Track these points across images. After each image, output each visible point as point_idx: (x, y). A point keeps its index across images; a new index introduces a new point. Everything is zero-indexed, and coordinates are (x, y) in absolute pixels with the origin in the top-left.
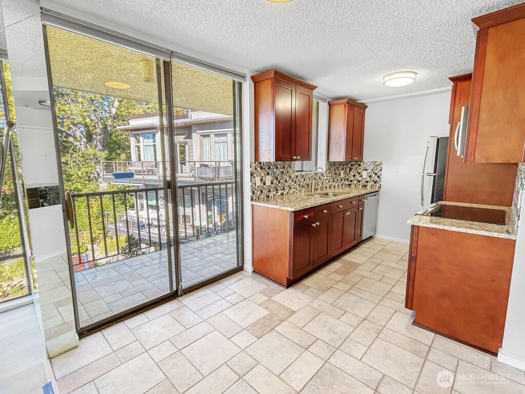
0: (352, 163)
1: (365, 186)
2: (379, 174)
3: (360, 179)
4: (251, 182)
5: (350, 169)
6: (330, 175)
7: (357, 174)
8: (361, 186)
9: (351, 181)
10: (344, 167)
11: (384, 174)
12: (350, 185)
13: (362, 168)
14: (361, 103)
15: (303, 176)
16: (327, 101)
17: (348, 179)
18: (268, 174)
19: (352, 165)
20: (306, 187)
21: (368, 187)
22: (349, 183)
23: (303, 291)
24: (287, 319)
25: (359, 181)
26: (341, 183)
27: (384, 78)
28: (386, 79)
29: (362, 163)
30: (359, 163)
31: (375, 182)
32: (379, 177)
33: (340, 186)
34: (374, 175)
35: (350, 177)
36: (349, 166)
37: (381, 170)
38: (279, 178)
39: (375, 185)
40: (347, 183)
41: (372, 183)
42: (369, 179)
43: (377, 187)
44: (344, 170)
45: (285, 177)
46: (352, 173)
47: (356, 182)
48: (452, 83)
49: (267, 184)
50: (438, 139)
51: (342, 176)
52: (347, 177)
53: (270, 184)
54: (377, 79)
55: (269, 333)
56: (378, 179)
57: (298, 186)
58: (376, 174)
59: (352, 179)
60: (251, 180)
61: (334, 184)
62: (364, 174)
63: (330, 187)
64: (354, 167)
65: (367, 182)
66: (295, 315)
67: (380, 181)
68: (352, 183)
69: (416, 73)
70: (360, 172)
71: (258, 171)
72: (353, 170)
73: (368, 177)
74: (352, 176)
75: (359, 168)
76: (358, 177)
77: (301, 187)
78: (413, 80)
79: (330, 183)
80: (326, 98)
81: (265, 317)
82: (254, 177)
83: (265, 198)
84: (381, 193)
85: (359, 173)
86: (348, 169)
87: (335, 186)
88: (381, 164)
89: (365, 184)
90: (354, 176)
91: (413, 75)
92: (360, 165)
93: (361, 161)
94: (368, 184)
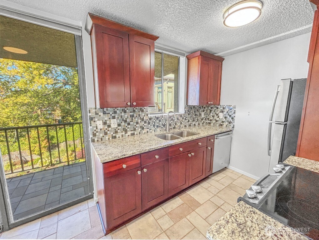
0: (212, 106)
1: (222, 125)
2: (233, 116)
3: (218, 119)
5: (211, 111)
6: (190, 116)
8: (218, 125)
9: (211, 120)
10: (205, 109)
11: (237, 116)
12: (210, 123)
13: (219, 110)
14: (217, 56)
15: (157, 118)
16: (186, 55)
17: (208, 119)
18: (114, 118)
19: (212, 108)
20: (162, 126)
21: (224, 126)
22: (209, 122)
25: (217, 121)
26: (202, 122)
29: (219, 107)
30: (217, 106)
31: (230, 123)
32: (232, 118)
33: (201, 124)
34: (228, 116)
35: (210, 117)
36: (210, 108)
37: (235, 113)
38: (128, 120)
39: (229, 125)
40: (208, 121)
41: (227, 123)
42: (224, 120)
43: (231, 127)
44: (205, 111)
45: (136, 119)
46: (211, 114)
47: (214, 121)
49: (112, 126)
50: (292, 83)
51: (203, 116)
52: (208, 117)
53: (116, 126)
56: (232, 120)
57: (152, 126)
58: (230, 116)
59: (211, 119)
61: (194, 123)
62: (221, 115)
63: (190, 126)
64: (213, 110)
65: (223, 122)
67: (234, 122)
70: (218, 113)
71: (100, 116)
72: (213, 111)
73: (224, 118)
74: (212, 117)
75: (217, 110)
76: (216, 117)
77: (156, 127)
79: (190, 123)
80: (184, 53)
82: (95, 122)
83: (111, 138)
84: (234, 132)
85: (217, 115)
86: (209, 111)
87: (195, 125)
88: (235, 107)
89: (221, 123)
90: (213, 116)
92: (217, 108)
93: (219, 104)
94: (224, 124)
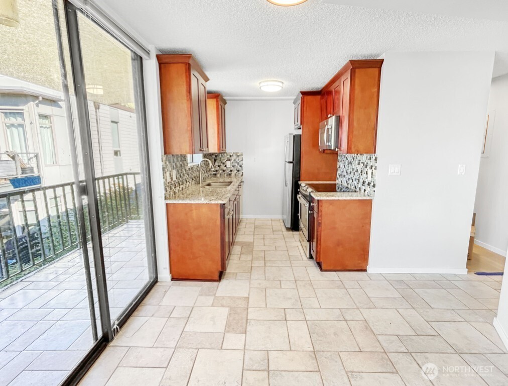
0: (216, 155)
1: (230, 175)
2: (241, 163)
3: (225, 168)
4: (164, 178)
7: (222, 164)
8: (226, 175)
9: (217, 171)
11: (245, 163)
12: (215, 175)
13: (226, 158)
18: (173, 168)
21: (232, 175)
22: (215, 172)
23: (235, 278)
24: (248, 306)
25: (224, 171)
27: (260, 83)
28: (261, 85)
29: (225, 154)
30: (223, 154)
31: (238, 171)
32: (241, 166)
34: (236, 164)
35: (215, 167)
36: (214, 157)
37: (242, 160)
38: (180, 171)
39: (238, 173)
40: (213, 173)
41: (235, 171)
42: (232, 168)
45: (183, 170)
46: (217, 164)
47: (221, 171)
48: (301, 95)
49: (174, 180)
50: (294, 136)
54: (256, 84)
55: (248, 324)
56: (240, 168)
58: (238, 164)
59: (217, 169)
60: (163, 175)
62: (228, 164)
65: (231, 171)
66: (250, 300)
67: (242, 170)
68: (217, 173)
69: (283, 83)
70: (224, 162)
71: (167, 165)
73: (232, 166)
74: (217, 167)
75: (223, 158)
76: (223, 167)
78: (281, 88)
81: (230, 314)
82: (166, 173)
83: (173, 194)
85: (224, 164)
86: (213, 160)
88: (242, 155)
89: (229, 173)
90: (219, 166)
91: (281, 84)
92: (223, 156)
93: (225, 152)
94: (232, 172)
